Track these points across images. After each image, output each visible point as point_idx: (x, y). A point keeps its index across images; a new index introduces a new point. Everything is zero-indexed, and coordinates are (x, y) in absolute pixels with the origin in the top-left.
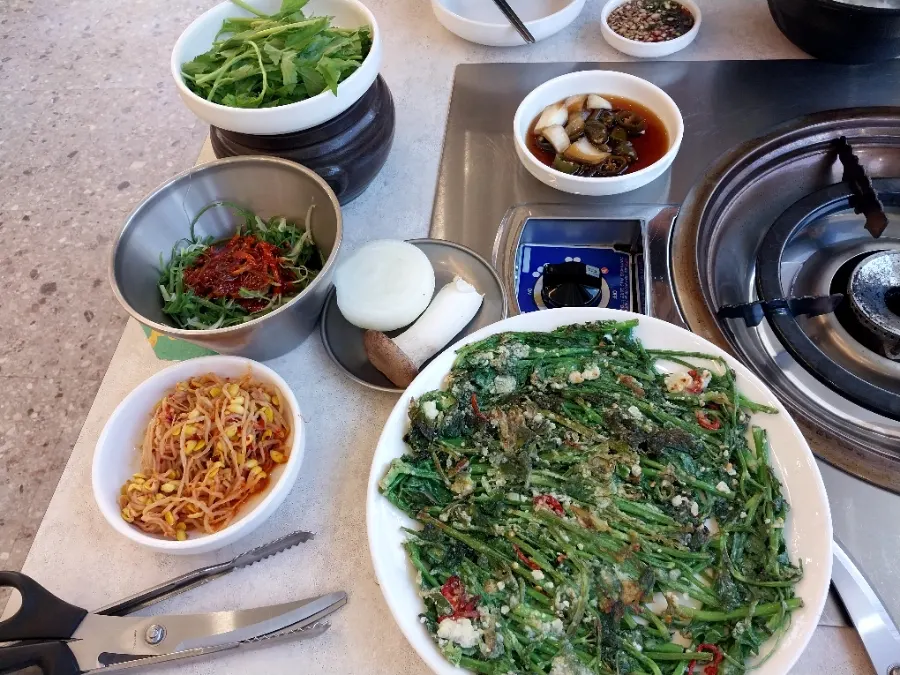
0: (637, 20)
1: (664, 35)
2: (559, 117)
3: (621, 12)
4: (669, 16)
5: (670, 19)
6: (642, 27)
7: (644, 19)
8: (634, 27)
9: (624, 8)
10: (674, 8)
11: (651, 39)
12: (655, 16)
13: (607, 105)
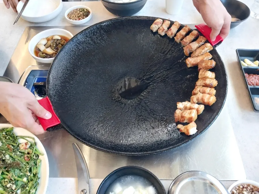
0: (76, 14)
1: (82, 18)
2: (44, 42)
3: (73, 12)
4: (85, 13)
5: (85, 14)
6: (77, 16)
7: (78, 14)
8: (75, 16)
9: (74, 11)
10: (87, 11)
11: (78, 19)
12: (81, 13)
13: (60, 38)
